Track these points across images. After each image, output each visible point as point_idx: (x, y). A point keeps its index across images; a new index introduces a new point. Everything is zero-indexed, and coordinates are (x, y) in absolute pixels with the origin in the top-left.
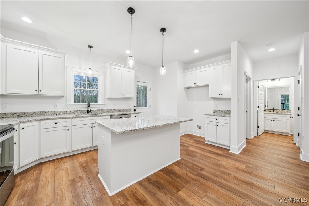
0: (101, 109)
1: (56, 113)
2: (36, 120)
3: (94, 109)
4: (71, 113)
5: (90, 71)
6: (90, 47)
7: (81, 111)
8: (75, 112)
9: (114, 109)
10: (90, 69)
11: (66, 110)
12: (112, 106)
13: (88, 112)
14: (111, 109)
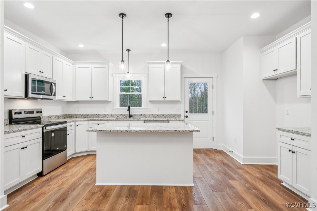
0: (143, 114)
1: (105, 116)
2: (85, 120)
3: (136, 114)
4: (116, 116)
5: (128, 75)
6: (128, 51)
7: (124, 115)
8: (119, 116)
9: (158, 114)
10: (128, 73)
11: (112, 114)
12: (154, 110)
13: (130, 116)
14: (154, 114)
